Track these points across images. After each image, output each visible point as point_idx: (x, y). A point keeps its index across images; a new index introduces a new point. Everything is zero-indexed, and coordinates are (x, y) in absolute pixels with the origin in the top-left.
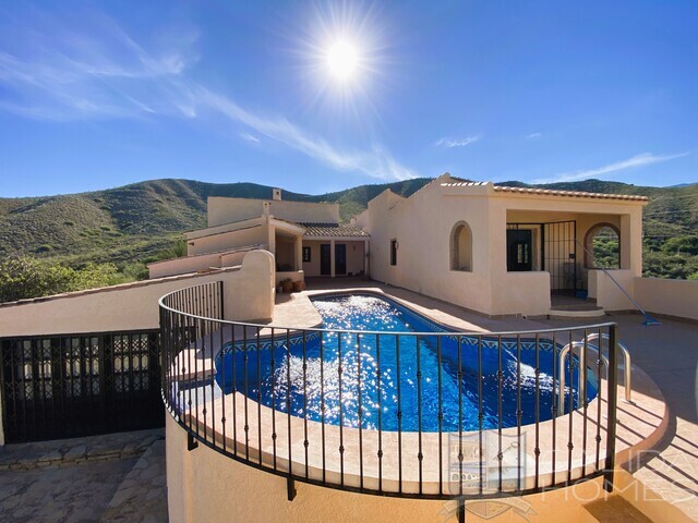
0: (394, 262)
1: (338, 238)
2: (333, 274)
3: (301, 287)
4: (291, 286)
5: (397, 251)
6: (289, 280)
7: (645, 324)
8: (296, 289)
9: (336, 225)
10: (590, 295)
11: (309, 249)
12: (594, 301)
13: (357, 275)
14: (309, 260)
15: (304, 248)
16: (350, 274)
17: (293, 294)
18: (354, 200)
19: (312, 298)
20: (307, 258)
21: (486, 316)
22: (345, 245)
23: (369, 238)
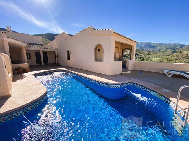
0: (69, 59)
1: (43, 50)
2: (43, 63)
3: (28, 70)
4: (22, 70)
5: (70, 55)
6: (20, 68)
7: (140, 73)
8: (25, 71)
9: (42, 45)
10: (127, 67)
11: (29, 54)
12: (128, 68)
13: (53, 64)
14: (30, 58)
15: (27, 53)
16: (50, 63)
17: (24, 74)
18: (46, 38)
19: (35, 75)
20: (29, 58)
21: (109, 76)
22: (47, 53)
23: (57, 50)
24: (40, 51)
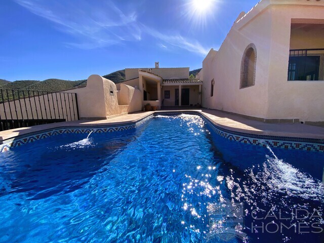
0: (212, 95)
5: (214, 87)
9: (187, 79)
11: (169, 91)
13: (195, 105)
14: (169, 98)
15: (166, 91)
16: (191, 105)
22: (189, 89)
23: (201, 83)
24: (178, 86)
